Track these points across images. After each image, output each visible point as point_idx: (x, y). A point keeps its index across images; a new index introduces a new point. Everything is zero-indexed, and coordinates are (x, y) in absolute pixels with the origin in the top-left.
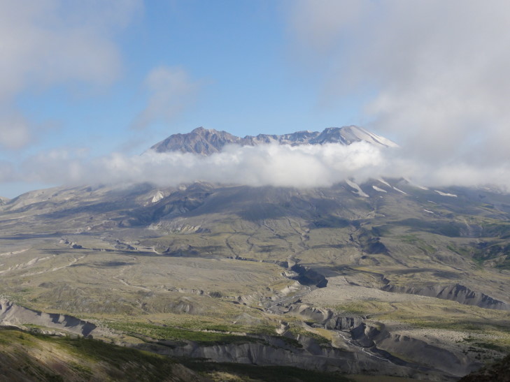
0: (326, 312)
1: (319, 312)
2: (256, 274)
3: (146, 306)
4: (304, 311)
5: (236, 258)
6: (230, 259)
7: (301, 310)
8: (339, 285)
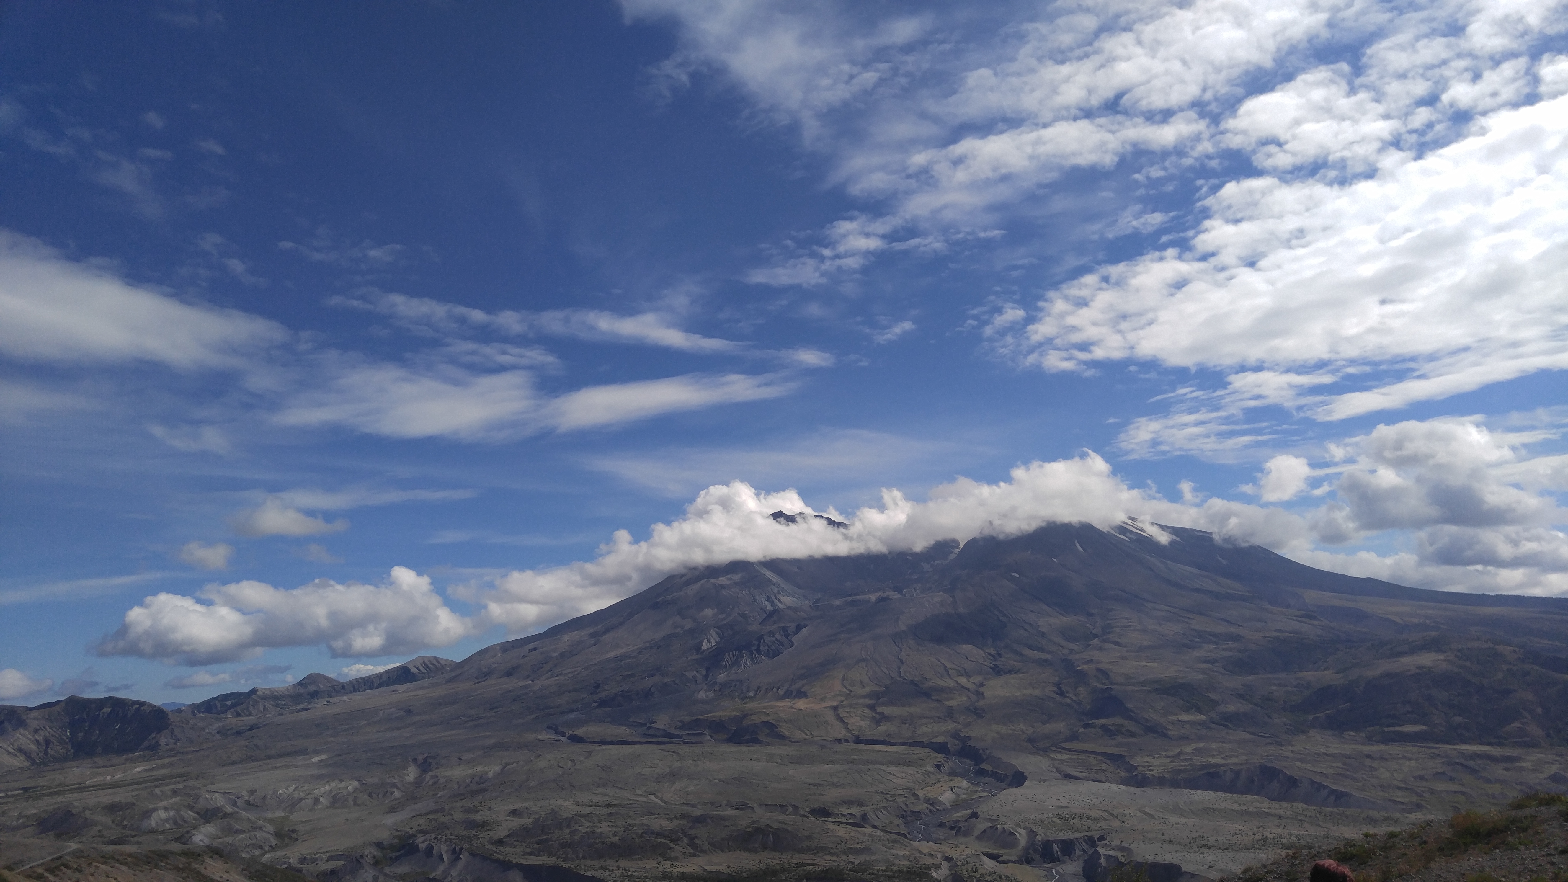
0: (1023, 832)
1: (1011, 834)
2: (892, 769)
3: (696, 841)
4: (985, 831)
5: (855, 742)
6: (844, 744)
7: (977, 832)
8: (1045, 781)
